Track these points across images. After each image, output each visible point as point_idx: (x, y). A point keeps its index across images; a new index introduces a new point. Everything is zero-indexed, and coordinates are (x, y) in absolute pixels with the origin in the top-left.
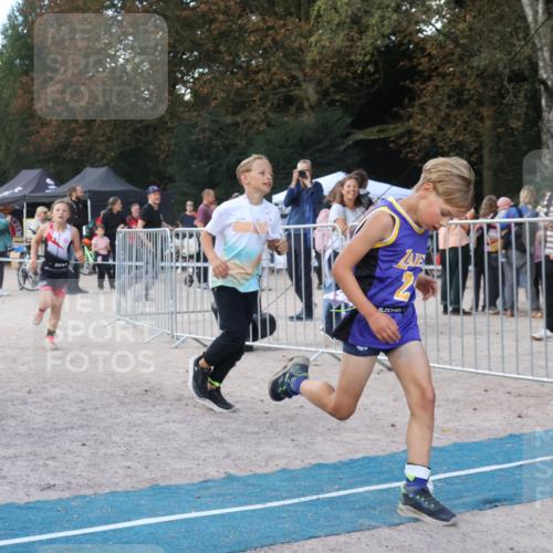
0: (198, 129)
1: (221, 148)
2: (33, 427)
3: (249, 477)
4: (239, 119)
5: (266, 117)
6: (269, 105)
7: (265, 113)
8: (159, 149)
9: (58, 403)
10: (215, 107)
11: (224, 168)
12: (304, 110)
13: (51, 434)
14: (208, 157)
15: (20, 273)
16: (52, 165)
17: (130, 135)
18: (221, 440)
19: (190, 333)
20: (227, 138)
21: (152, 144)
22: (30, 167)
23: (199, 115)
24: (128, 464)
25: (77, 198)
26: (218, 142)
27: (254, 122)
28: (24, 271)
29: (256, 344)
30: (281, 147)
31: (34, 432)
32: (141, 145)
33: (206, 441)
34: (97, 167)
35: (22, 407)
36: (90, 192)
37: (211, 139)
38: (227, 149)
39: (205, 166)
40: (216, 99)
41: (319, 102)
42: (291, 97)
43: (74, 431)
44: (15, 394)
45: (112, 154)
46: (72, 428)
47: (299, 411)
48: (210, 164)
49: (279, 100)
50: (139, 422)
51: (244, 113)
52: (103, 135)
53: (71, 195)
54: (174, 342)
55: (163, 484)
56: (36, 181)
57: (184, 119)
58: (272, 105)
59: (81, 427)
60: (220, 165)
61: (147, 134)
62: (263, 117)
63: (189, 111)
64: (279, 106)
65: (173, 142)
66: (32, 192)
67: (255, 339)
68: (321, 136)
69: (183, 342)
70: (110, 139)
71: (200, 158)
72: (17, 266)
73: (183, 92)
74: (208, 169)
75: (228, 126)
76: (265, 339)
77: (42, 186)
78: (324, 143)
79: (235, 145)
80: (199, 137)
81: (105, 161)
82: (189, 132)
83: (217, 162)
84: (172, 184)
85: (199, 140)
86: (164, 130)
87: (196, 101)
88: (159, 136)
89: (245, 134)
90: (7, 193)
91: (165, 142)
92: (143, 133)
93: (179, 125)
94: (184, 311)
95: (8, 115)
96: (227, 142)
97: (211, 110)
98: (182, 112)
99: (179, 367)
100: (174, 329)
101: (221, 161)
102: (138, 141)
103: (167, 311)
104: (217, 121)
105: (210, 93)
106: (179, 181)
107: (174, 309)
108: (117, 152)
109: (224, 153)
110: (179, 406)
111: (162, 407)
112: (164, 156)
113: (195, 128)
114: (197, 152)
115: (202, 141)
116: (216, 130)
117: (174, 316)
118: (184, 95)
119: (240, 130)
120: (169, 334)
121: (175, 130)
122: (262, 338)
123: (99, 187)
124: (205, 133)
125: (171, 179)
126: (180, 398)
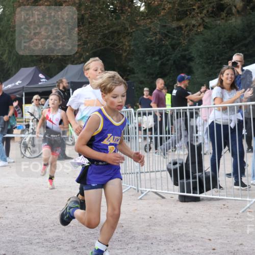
1: (169, 47)
4: (182, 24)
5: (204, 21)
6: (205, 12)
7: (202, 18)
8: (122, 49)
9: (54, 243)
10: (163, 16)
11: (171, 62)
12: (233, 14)
14: (159, 54)
15: (22, 145)
16: (43, 64)
17: (100, 39)
19: (151, 188)
20: (173, 38)
21: (117, 45)
22: (27, 65)
23: (151, 22)
25: (64, 87)
26: (167, 42)
27: (194, 26)
28: (24, 144)
29: (202, 196)
30: (215, 44)
32: (108, 46)
34: (76, 64)
35: (29, 247)
36: (72, 83)
37: (161, 40)
38: (174, 47)
39: (157, 61)
40: (164, 9)
41: (244, 7)
42: (222, 5)
44: (23, 236)
45: (87, 54)
47: (239, 248)
48: (160, 59)
49: (213, 7)
51: (186, 19)
53: (59, 86)
54: (139, 195)
56: (33, 73)
57: (140, 25)
58: (208, 11)
60: (168, 60)
61: (113, 38)
62: (201, 21)
63: (144, 19)
64: (213, 12)
65: (132, 43)
66: (27, 85)
67: (201, 192)
68: (246, 34)
69: (146, 195)
70: (85, 43)
71: (153, 55)
72: (19, 140)
73: (139, 5)
74: (160, 62)
75: (174, 29)
76: (209, 192)
77: (35, 80)
78: (249, 39)
79: (180, 43)
80: (152, 39)
81: (82, 60)
82: (145, 35)
83: (166, 58)
84: (133, 75)
85: (152, 41)
86: (125, 34)
87: (149, 11)
88: (122, 39)
89: (187, 35)
90: (10, 86)
91: (126, 43)
92: (110, 38)
93: (137, 30)
94: (146, 171)
95: (10, 28)
96: (174, 42)
97: (161, 18)
98: (139, 21)
99: (144, 215)
100: (139, 185)
101: (169, 56)
102: (106, 44)
103: (133, 172)
104: (165, 26)
105: (160, 5)
106: (137, 73)
107: (138, 170)
108: (91, 52)
109: (171, 50)
110: (146, 245)
111: (133, 246)
112: (126, 54)
113: (149, 32)
114: (151, 50)
115: (154, 42)
116: (165, 33)
117: (138, 175)
118: (140, 7)
119: (183, 32)
120: (135, 189)
121: (134, 34)
122: (207, 190)
123: (79, 79)
124: (157, 35)
125: (132, 71)
126: (147, 238)
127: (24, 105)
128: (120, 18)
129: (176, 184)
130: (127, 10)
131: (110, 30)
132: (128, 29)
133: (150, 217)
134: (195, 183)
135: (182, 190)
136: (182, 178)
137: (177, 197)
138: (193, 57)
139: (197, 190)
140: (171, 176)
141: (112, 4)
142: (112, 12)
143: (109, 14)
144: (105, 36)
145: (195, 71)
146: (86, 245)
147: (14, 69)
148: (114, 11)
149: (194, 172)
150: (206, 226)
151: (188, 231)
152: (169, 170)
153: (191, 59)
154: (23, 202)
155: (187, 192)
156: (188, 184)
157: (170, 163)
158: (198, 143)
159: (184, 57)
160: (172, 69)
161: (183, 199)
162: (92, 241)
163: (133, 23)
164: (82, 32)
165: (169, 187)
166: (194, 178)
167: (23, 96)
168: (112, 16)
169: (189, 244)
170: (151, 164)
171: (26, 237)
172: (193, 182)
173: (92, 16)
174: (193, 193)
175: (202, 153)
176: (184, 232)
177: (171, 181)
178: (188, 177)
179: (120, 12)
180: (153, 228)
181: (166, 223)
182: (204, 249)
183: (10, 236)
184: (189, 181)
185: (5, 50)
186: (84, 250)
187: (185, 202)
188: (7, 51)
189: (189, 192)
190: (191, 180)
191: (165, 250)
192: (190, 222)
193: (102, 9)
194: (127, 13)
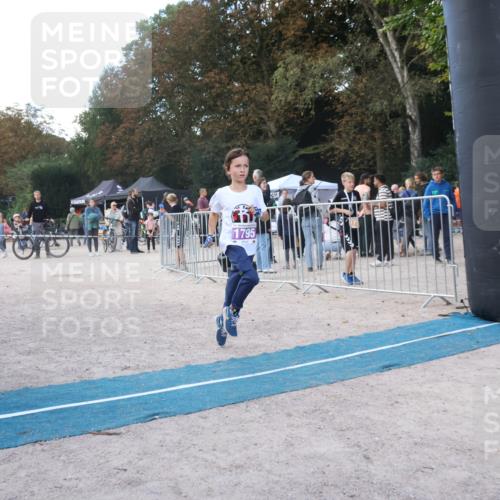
0: (206, 152)
3: (244, 358)
6: (247, 135)
8: (183, 165)
10: (215, 138)
12: (269, 138)
14: (212, 168)
16: (120, 177)
17: (165, 157)
19: (206, 274)
21: (179, 162)
22: (107, 179)
23: (206, 144)
24: (172, 353)
25: (135, 196)
32: (172, 163)
34: (147, 177)
36: (143, 192)
37: (213, 158)
40: (216, 133)
41: (277, 133)
42: (261, 130)
45: (155, 169)
47: (272, 318)
48: (213, 172)
49: (254, 132)
50: (177, 328)
52: (149, 158)
54: (196, 280)
55: (193, 364)
56: (112, 185)
57: (197, 146)
58: (250, 135)
61: (175, 156)
63: (200, 141)
64: (253, 136)
65: (191, 160)
66: (108, 194)
68: (280, 153)
69: (201, 279)
70: (153, 160)
71: (208, 169)
73: (196, 130)
74: (212, 176)
77: (114, 190)
80: (207, 157)
81: (151, 174)
82: (200, 153)
84: (191, 186)
86: (185, 153)
87: (204, 135)
88: (183, 157)
90: (94, 195)
91: (186, 160)
92: (173, 156)
93: (195, 150)
95: (94, 149)
97: (213, 140)
98: (196, 142)
99: (199, 295)
100: (196, 272)
102: (170, 161)
104: (217, 146)
105: (212, 130)
106: (195, 184)
108: (158, 168)
110: (200, 318)
111: (191, 319)
112: (186, 169)
113: (204, 151)
114: (205, 166)
115: (208, 159)
116: (216, 152)
121: (192, 153)
123: (149, 189)
124: (210, 154)
125: (191, 182)
126: (201, 314)
128: (181, 141)
129: (225, 270)
130: (186, 134)
131: (173, 150)
132: (187, 149)
140: (221, 265)
141: (175, 130)
144: (169, 154)
148: (177, 135)
152: (220, 261)
157: (220, 255)
163: (191, 144)
164: (150, 152)
165: (219, 273)
167: (104, 203)
168: (174, 139)
173: (159, 139)
177: (221, 269)
179: (181, 135)
185: (90, 166)
188: (91, 168)
193: (167, 134)
194: (186, 136)
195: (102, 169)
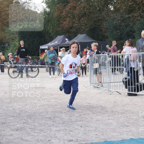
0: (116, 20)
1: (124, 26)
2: (64, 121)
3: (138, 139)
5: (140, 14)
6: (141, 10)
7: (139, 13)
8: (103, 27)
9: (72, 113)
11: (125, 33)
13: (70, 123)
14: (119, 29)
16: (67, 34)
17: (93, 23)
18: (127, 126)
19: (115, 90)
20: (126, 22)
21: (100, 26)
22: (60, 35)
23: (116, 15)
24: (96, 134)
27: (136, 16)
29: (138, 93)
31: (65, 123)
32: (97, 26)
33: (122, 126)
34: (82, 34)
35: (61, 114)
36: (80, 42)
37: (120, 23)
38: (126, 26)
43: (78, 122)
44: (58, 110)
45: (87, 29)
46: (77, 121)
50: (99, 119)
51: (132, 13)
52: (84, 23)
55: (108, 141)
56: (63, 38)
57: (111, 16)
58: (142, 10)
59: (80, 121)
60: (124, 32)
61: (99, 22)
62: (139, 15)
63: (113, 14)
65: (107, 24)
66: (60, 43)
67: (138, 91)
69: (112, 92)
70: (86, 25)
71: (117, 30)
74: (119, 34)
75: (127, 18)
76: (141, 92)
77: (64, 41)
79: (129, 24)
80: (117, 23)
81: (85, 32)
82: (113, 21)
83: (123, 31)
84: (107, 39)
85: (116, 23)
86: (104, 21)
87: (115, 10)
88: (103, 23)
89: (133, 21)
90: (53, 44)
91: (105, 25)
92: (97, 22)
93: (110, 19)
94: (113, 82)
95: (53, 18)
96: (126, 24)
97: (121, 13)
98: (110, 14)
99: (111, 101)
100: (110, 88)
101: (124, 30)
102: (96, 25)
103: (107, 82)
104: (123, 17)
105: (120, 7)
106: (110, 38)
107: (109, 81)
108: (89, 29)
109: (125, 28)
110: (112, 114)
111: (107, 114)
112: (104, 29)
113: (115, 19)
114: (116, 28)
115: (117, 24)
116: (122, 20)
117: (109, 84)
118: (111, 8)
119: (131, 19)
120: (108, 90)
121: (108, 20)
122: (140, 91)
123: (83, 41)
124: (118, 21)
125: (107, 37)
126: (113, 112)
127: (59, 52)
128: (102, 13)
129: (126, 88)
130: (105, 10)
131: (98, 19)
132: (105, 18)
133: (115, 102)
134: (135, 88)
135: (129, 91)
136: (129, 85)
137: (127, 94)
138: (135, 31)
139: (136, 91)
140: (124, 84)
141: (99, 7)
142: (99, 10)
143: (97, 11)
144: (95, 21)
145: (136, 37)
146: (85, 114)
147: (54, 36)
149: (135, 82)
150: (139, 107)
151: (131, 109)
152: (123, 82)
153: (134, 32)
154: (58, 95)
155: (131, 92)
156: (132, 88)
157: (124, 78)
158: (136, 70)
159: (131, 31)
160: (126, 36)
161: (130, 95)
162: (88, 112)
163: (108, 16)
164: (85, 20)
165: (123, 89)
166: (135, 85)
167: (58, 48)
168: (98, 12)
169: (132, 115)
170: (115, 79)
171: (59, 110)
172: (134, 87)
173: (89, 12)
174: (134, 92)
175: (139, 74)
176: (129, 109)
177: (124, 87)
178: (132, 85)
179: (102, 10)
180: (116, 107)
181: (121, 105)
182: (139, 117)
183: (53, 109)
184: (132, 86)
185: (51, 28)
186: (85, 116)
187: (130, 96)
188: (52, 28)
189: (132, 91)
190: (133, 86)
191: (121, 117)
192: (132, 105)
193: (94, 9)
194: (105, 11)
195: (58, 29)
